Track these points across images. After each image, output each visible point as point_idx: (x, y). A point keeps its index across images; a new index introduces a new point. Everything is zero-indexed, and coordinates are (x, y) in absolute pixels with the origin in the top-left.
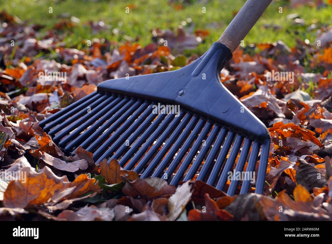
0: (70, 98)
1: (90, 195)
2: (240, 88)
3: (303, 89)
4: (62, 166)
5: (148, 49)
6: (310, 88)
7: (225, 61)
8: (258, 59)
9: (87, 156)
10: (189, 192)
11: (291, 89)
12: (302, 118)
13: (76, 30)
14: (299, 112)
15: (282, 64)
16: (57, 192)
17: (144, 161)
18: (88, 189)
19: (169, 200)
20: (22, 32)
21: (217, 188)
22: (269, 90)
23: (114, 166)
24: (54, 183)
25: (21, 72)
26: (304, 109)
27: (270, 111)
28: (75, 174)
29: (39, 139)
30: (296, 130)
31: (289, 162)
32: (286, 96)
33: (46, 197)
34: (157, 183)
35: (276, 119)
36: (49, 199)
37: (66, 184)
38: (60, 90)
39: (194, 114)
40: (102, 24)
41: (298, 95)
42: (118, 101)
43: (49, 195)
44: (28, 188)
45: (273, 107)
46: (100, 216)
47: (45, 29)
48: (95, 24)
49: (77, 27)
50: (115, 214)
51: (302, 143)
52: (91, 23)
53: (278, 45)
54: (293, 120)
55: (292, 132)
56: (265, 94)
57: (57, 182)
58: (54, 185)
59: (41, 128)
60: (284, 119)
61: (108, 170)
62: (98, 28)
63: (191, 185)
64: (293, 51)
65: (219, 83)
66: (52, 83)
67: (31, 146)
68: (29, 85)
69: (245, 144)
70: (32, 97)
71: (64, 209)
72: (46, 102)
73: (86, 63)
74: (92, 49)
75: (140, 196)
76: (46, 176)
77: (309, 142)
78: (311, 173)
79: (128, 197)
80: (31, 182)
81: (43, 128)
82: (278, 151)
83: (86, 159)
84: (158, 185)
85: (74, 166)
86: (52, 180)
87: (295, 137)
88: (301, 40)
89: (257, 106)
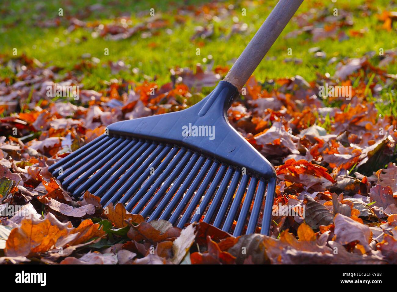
0: (81, 141)
1: (94, 241)
2: (255, 125)
3: (320, 124)
4: (70, 212)
5: (165, 88)
6: (326, 123)
7: (231, 99)
8: (276, 94)
9: (94, 200)
10: (193, 234)
11: (307, 124)
12: (316, 154)
13: (95, 71)
14: (312, 148)
15: (300, 99)
16: (61, 238)
17: (152, 204)
18: (93, 234)
19: (174, 243)
20: (41, 74)
21: (223, 230)
22: (283, 126)
23: (120, 210)
24: (58, 229)
25: (35, 115)
26: (317, 144)
27: (285, 148)
28: (82, 220)
29: (46, 185)
30: (309, 167)
31: (298, 200)
32: (302, 132)
33: (49, 244)
34: (163, 225)
35: (290, 156)
36: (52, 246)
37: (71, 230)
38: (74, 133)
39: (201, 155)
40: (121, 64)
41: (313, 131)
42: (126, 143)
43: (52, 242)
44: (31, 235)
45: (287, 144)
46: (102, 262)
47: (65, 71)
48: (115, 64)
49: (96, 67)
50: (118, 259)
51: (315, 179)
52: (110, 63)
53: (296, 79)
54: (306, 156)
55: (304, 168)
56: (279, 130)
57: (61, 228)
58: (58, 232)
59: (50, 173)
60: (298, 156)
61: (114, 214)
62: (118, 68)
63: (195, 227)
64: (311, 85)
65: (225, 122)
66: (66, 126)
67: (39, 192)
68: (43, 129)
69: (251, 183)
70: (44, 141)
71: (67, 255)
72: (58, 146)
73: (103, 104)
74: (109, 89)
75: (145, 240)
76: (49, 223)
77: (322, 179)
78: (318, 211)
79: (132, 241)
80: (35, 229)
81: (52, 173)
82: (289, 189)
83: (93, 204)
84: (164, 228)
85: (81, 211)
86: (55, 227)
87: (308, 173)
88: (322, 73)
89: (270, 143)
